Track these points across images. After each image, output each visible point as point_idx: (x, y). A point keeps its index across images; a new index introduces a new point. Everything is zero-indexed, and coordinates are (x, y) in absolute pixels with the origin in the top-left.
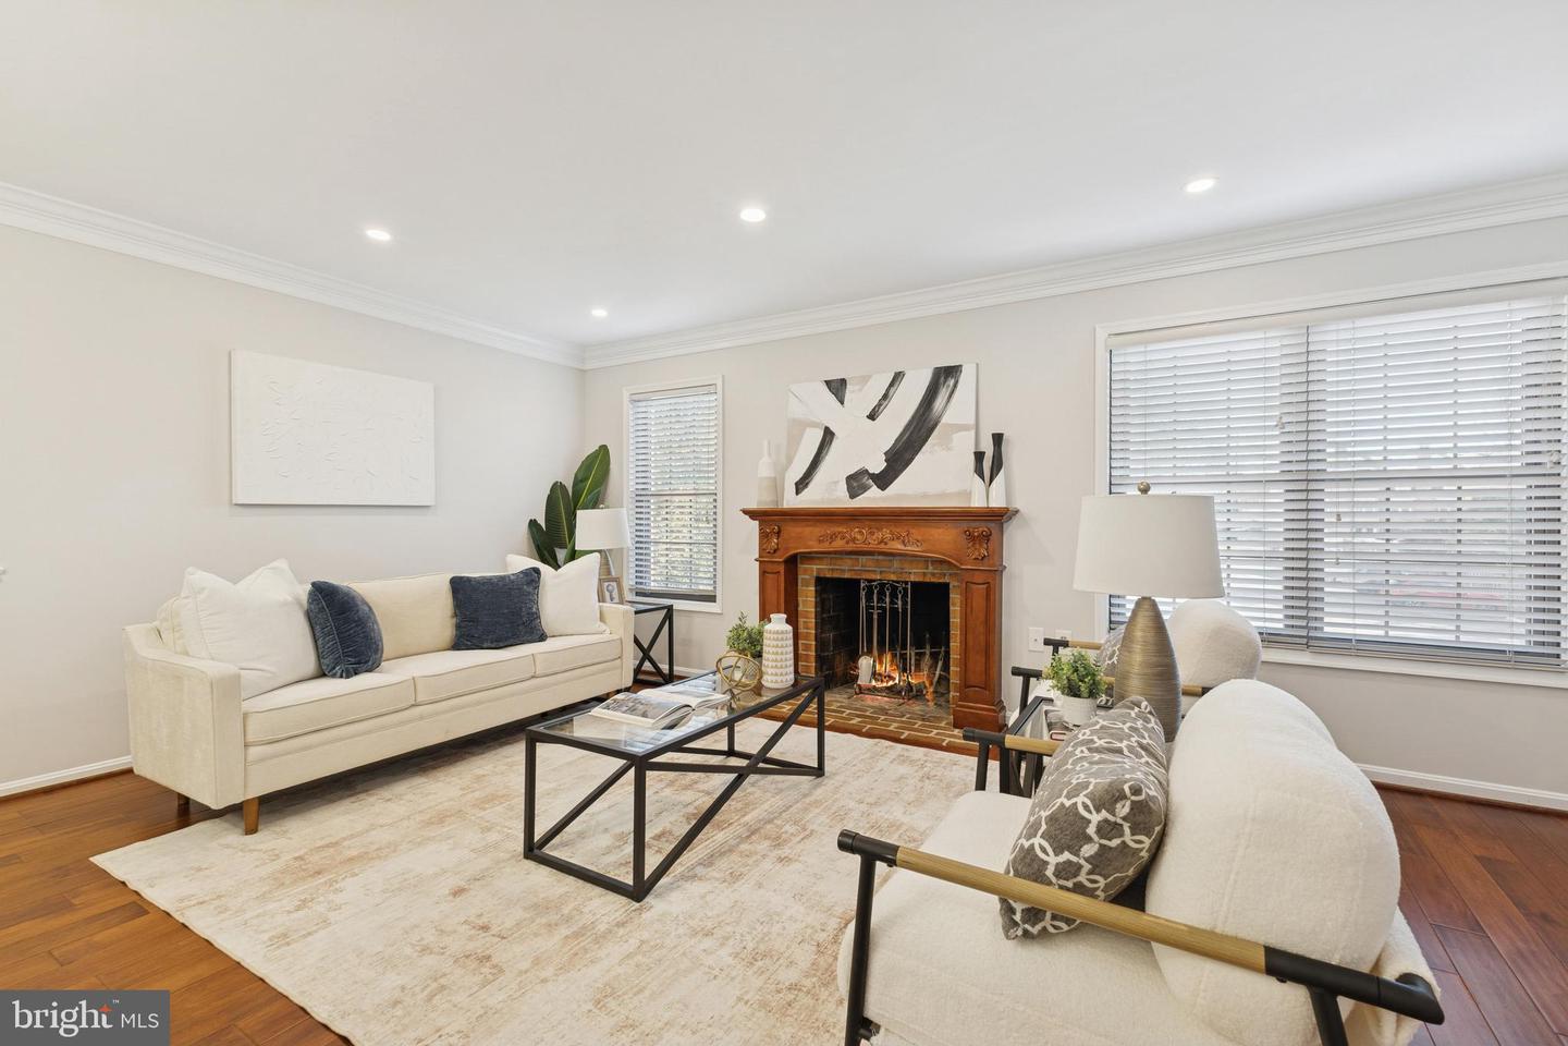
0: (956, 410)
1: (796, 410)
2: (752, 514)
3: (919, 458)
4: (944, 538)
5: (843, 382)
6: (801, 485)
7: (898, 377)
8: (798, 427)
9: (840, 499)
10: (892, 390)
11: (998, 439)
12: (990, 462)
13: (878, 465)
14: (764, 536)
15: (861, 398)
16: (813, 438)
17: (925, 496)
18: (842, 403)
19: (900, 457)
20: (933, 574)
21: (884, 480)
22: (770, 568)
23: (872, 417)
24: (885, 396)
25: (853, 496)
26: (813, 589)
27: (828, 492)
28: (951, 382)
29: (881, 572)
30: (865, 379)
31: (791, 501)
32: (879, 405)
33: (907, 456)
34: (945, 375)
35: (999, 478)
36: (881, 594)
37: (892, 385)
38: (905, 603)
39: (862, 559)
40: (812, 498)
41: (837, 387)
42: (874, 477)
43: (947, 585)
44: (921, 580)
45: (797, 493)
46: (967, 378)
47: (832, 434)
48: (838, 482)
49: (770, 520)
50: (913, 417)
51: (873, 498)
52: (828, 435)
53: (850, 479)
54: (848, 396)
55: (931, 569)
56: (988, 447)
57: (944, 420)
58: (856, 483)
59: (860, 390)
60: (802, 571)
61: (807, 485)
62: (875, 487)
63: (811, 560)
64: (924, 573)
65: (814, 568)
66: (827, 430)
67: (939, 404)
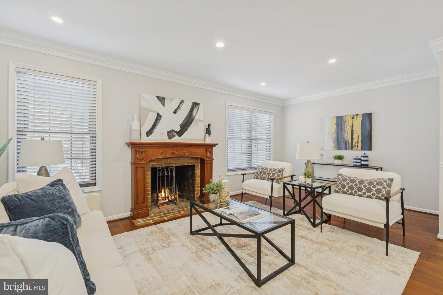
0: (199, 115)
1: (144, 104)
3: (189, 128)
4: (200, 153)
5: (164, 98)
6: (149, 133)
7: (182, 102)
8: (145, 111)
9: (165, 139)
10: (181, 105)
11: (209, 125)
12: (208, 131)
13: (178, 129)
14: (136, 152)
15: (171, 105)
16: (152, 117)
17: (192, 139)
18: (164, 106)
19: (185, 126)
20: (191, 162)
21: (180, 134)
23: (175, 112)
24: (179, 107)
25: (170, 138)
26: (150, 172)
27: (160, 135)
28: (197, 107)
29: (176, 163)
30: (172, 100)
31: (145, 139)
32: (177, 109)
33: (187, 127)
34: (195, 105)
37: (180, 104)
39: (170, 160)
40: (152, 139)
41: (162, 100)
42: (176, 132)
43: (194, 165)
44: (188, 165)
45: (147, 136)
46: (201, 107)
47: (161, 116)
48: (163, 133)
49: (136, 146)
50: (188, 115)
51: (176, 139)
52: (159, 117)
53: (168, 132)
54: (165, 104)
56: (208, 127)
57: (196, 118)
58: (170, 134)
59: (170, 103)
60: (147, 166)
61: (151, 134)
62: (177, 136)
63: (150, 161)
64: (189, 163)
65: (151, 165)
66: (158, 114)
67: (194, 112)
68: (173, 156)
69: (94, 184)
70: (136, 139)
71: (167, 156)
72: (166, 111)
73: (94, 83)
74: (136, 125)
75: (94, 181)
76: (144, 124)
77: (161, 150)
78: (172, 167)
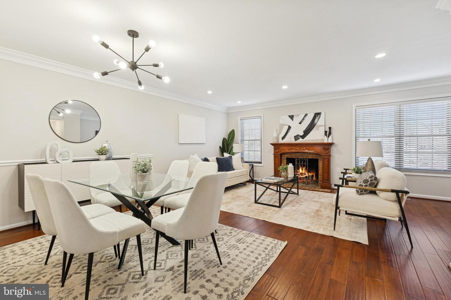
0: (320, 122)
1: (282, 122)
2: (272, 144)
3: (311, 132)
4: (319, 149)
6: (283, 138)
7: (306, 115)
8: (282, 126)
9: (293, 141)
10: (305, 118)
11: (330, 128)
12: (328, 133)
13: (302, 134)
14: (275, 149)
15: (297, 119)
16: (286, 128)
17: (313, 140)
19: (307, 132)
20: (315, 157)
21: (303, 137)
22: (276, 156)
23: (300, 123)
24: (303, 119)
25: (296, 140)
26: (286, 160)
27: (290, 139)
28: (319, 116)
29: (302, 157)
30: (298, 115)
31: (281, 141)
32: (302, 121)
33: (309, 132)
34: (317, 115)
35: (331, 137)
36: (301, 161)
37: (305, 116)
38: (307, 163)
40: (286, 141)
41: (292, 117)
42: (301, 136)
43: (318, 159)
44: (312, 158)
45: (282, 140)
46: (322, 115)
48: (292, 138)
49: (276, 146)
50: (310, 123)
51: (301, 141)
52: (290, 127)
53: (295, 137)
54: (294, 119)
55: (314, 156)
56: (328, 130)
57: (317, 124)
58: (296, 137)
59: (297, 118)
61: (284, 138)
62: (301, 138)
63: (284, 154)
64: (312, 157)
65: (286, 156)
67: (316, 121)
68: (296, 151)
69: (261, 163)
70: (275, 141)
72: (294, 124)
73: (261, 117)
74: (276, 134)
76: (280, 133)
77: (288, 148)
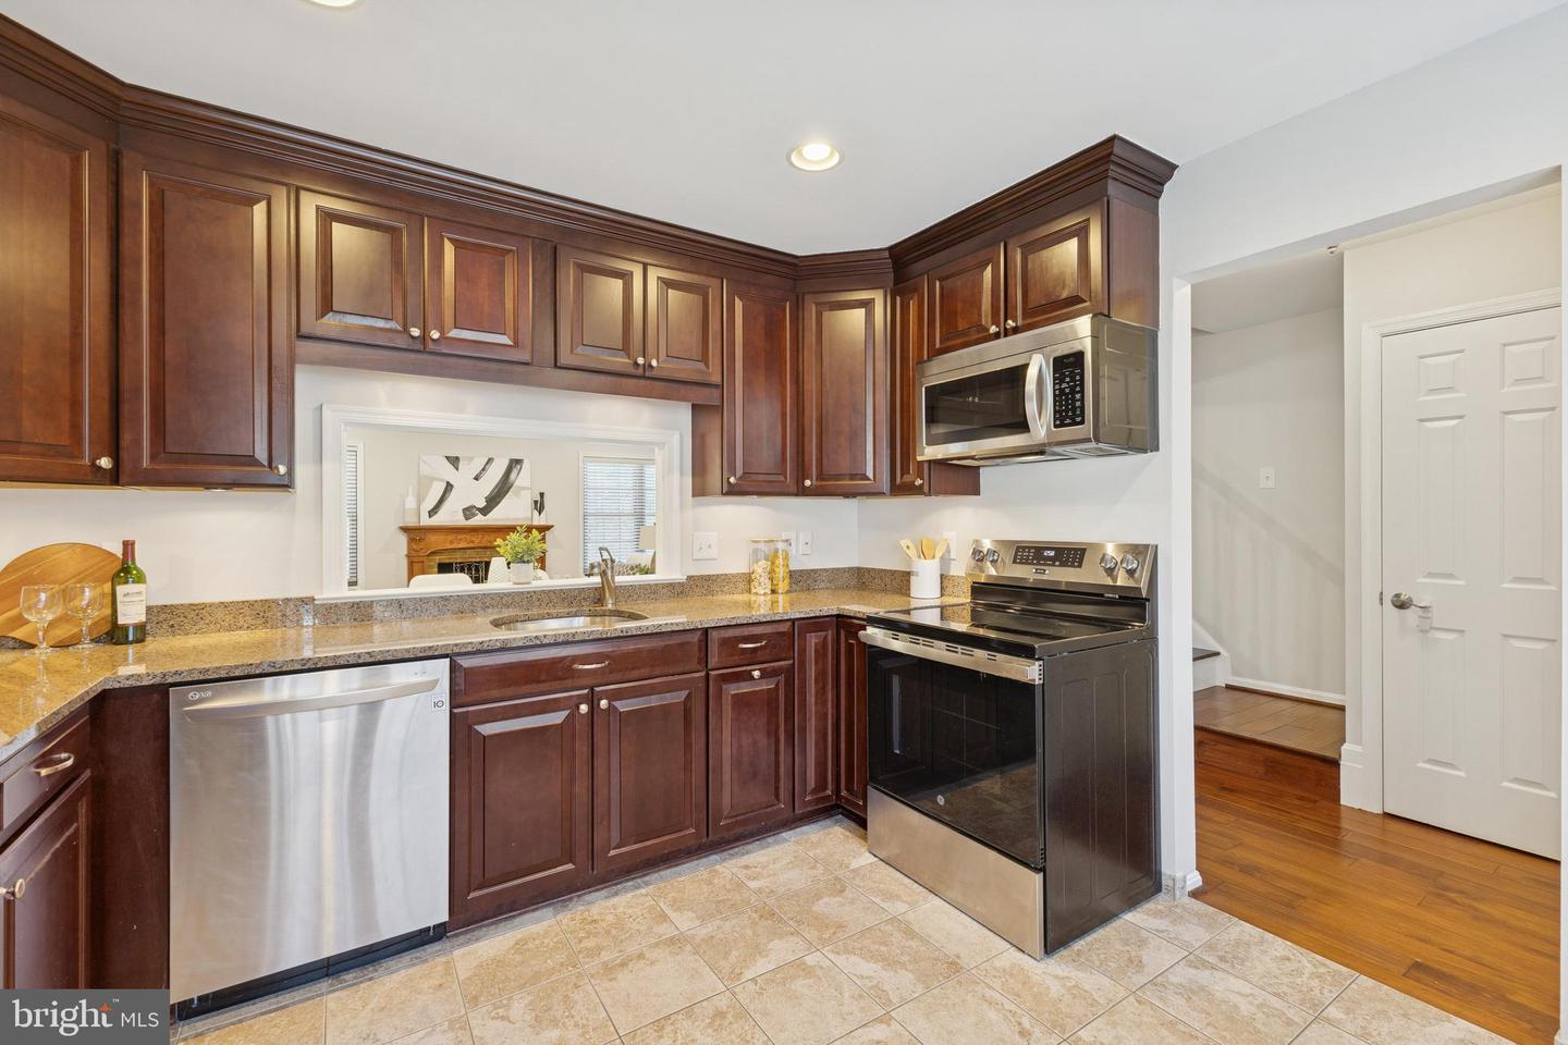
0: (521, 479)
1: (425, 470)
2: (405, 529)
3: (504, 501)
5: (457, 458)
6: (433, 512)
7: (490, 461)
8: (424, 484)
9: (460, 521)
10: (488, 467)
11: (542, 495)
12: (539, 506)
13: (482, 504)
14: (411, 540)
15: (469, 468)
16: (439, 488)
17: (508, 519)
18: (458, 470)
19: (493, 500)
21: (485, 511)
22: (414, 559)
23: (476, 478)
24: (483, 469)
25: (467, 519)
26: (437, 566)
27: (451, 515)
28: (519, 467)
30: (471, 459)
31: (426, 521)
32: (480, 473)
33: (498, 500)
34: (515, 463)
35: (543, 513)
37: (486, 464)
39: (468, 552)
40: (440, 519)
41: (454, 461)
42: (478, 509)
45: (430, 517)
46: (526, 465)
47: (452, 486)
48: (456, 512)
49: (414, 533)
50: (500, 481)
51: (479, 520)
52: (449, 487)
53: (464, 510)
54: (460, 467)
56: (539, 499)
57: (516, 484)
58: (469, 512)
59: (469, 465)
60: (431, 561)
61: (436, 513)
62: (480, 515)
63: (433, 553)
65: (437, 558)
66: (448, 483)
67: (513, 476)
68: (471, 545)
69: (355, 582)
70: (411, 522)
71: (460, 546)
72: (461, 478)
73: (354, 449)
74: (411, 503)
75: (354, 579)
76: (424, 499)
77: (451, 537)
78: (479, 562)
